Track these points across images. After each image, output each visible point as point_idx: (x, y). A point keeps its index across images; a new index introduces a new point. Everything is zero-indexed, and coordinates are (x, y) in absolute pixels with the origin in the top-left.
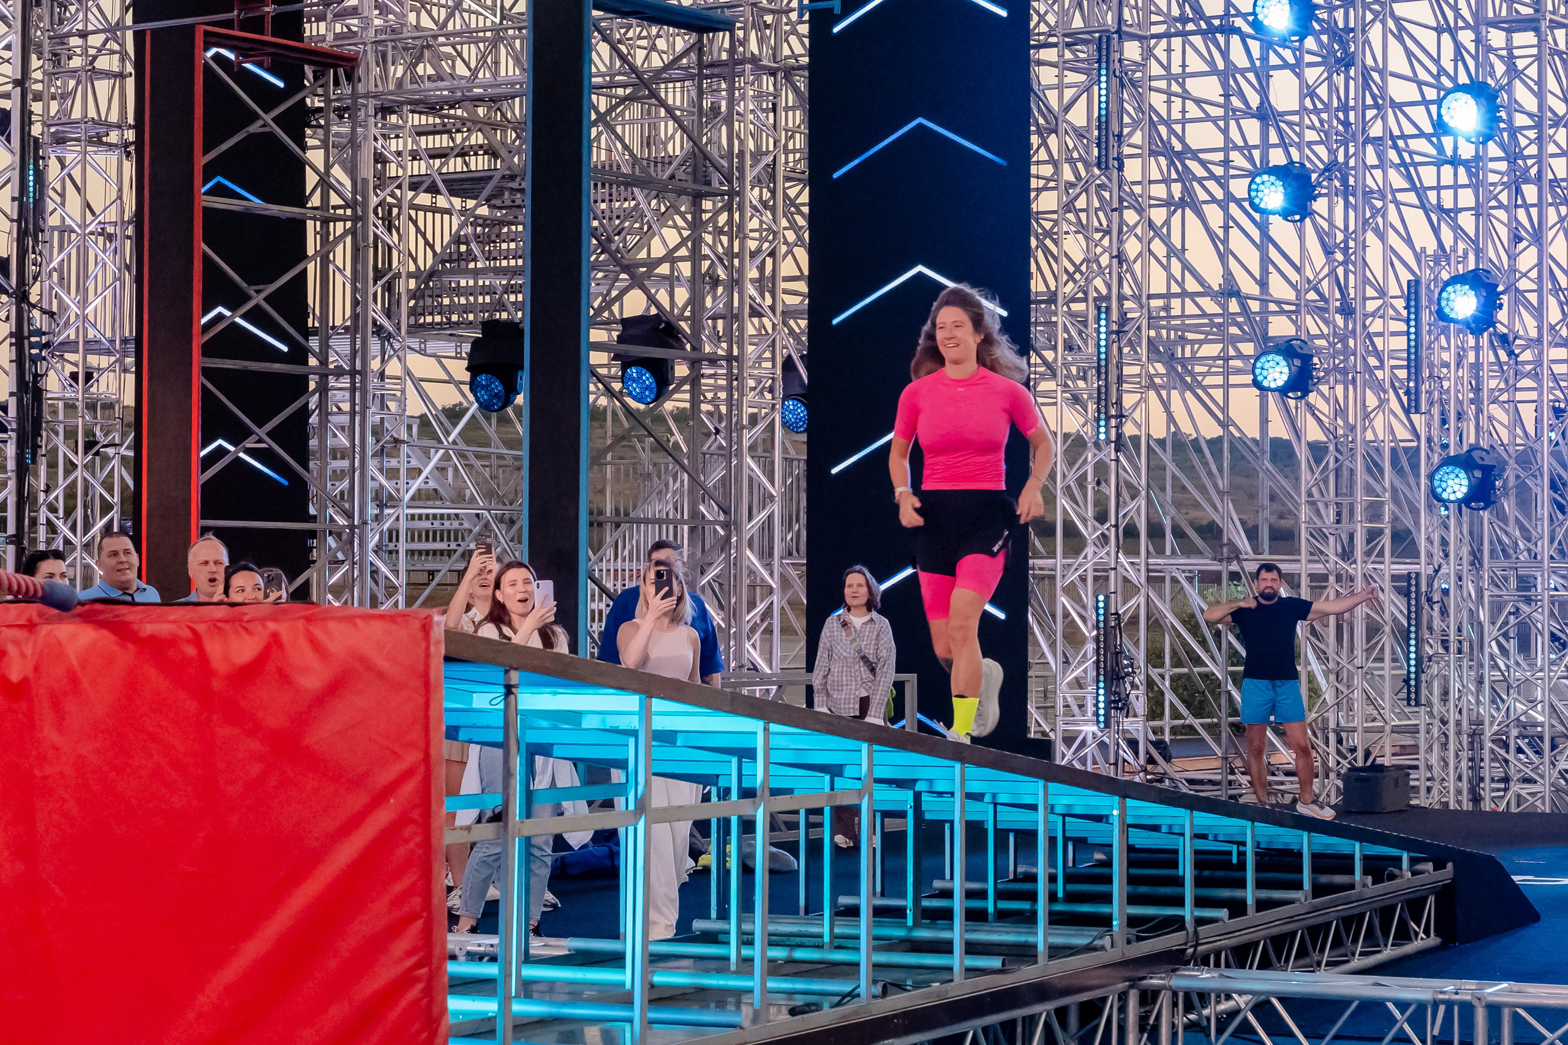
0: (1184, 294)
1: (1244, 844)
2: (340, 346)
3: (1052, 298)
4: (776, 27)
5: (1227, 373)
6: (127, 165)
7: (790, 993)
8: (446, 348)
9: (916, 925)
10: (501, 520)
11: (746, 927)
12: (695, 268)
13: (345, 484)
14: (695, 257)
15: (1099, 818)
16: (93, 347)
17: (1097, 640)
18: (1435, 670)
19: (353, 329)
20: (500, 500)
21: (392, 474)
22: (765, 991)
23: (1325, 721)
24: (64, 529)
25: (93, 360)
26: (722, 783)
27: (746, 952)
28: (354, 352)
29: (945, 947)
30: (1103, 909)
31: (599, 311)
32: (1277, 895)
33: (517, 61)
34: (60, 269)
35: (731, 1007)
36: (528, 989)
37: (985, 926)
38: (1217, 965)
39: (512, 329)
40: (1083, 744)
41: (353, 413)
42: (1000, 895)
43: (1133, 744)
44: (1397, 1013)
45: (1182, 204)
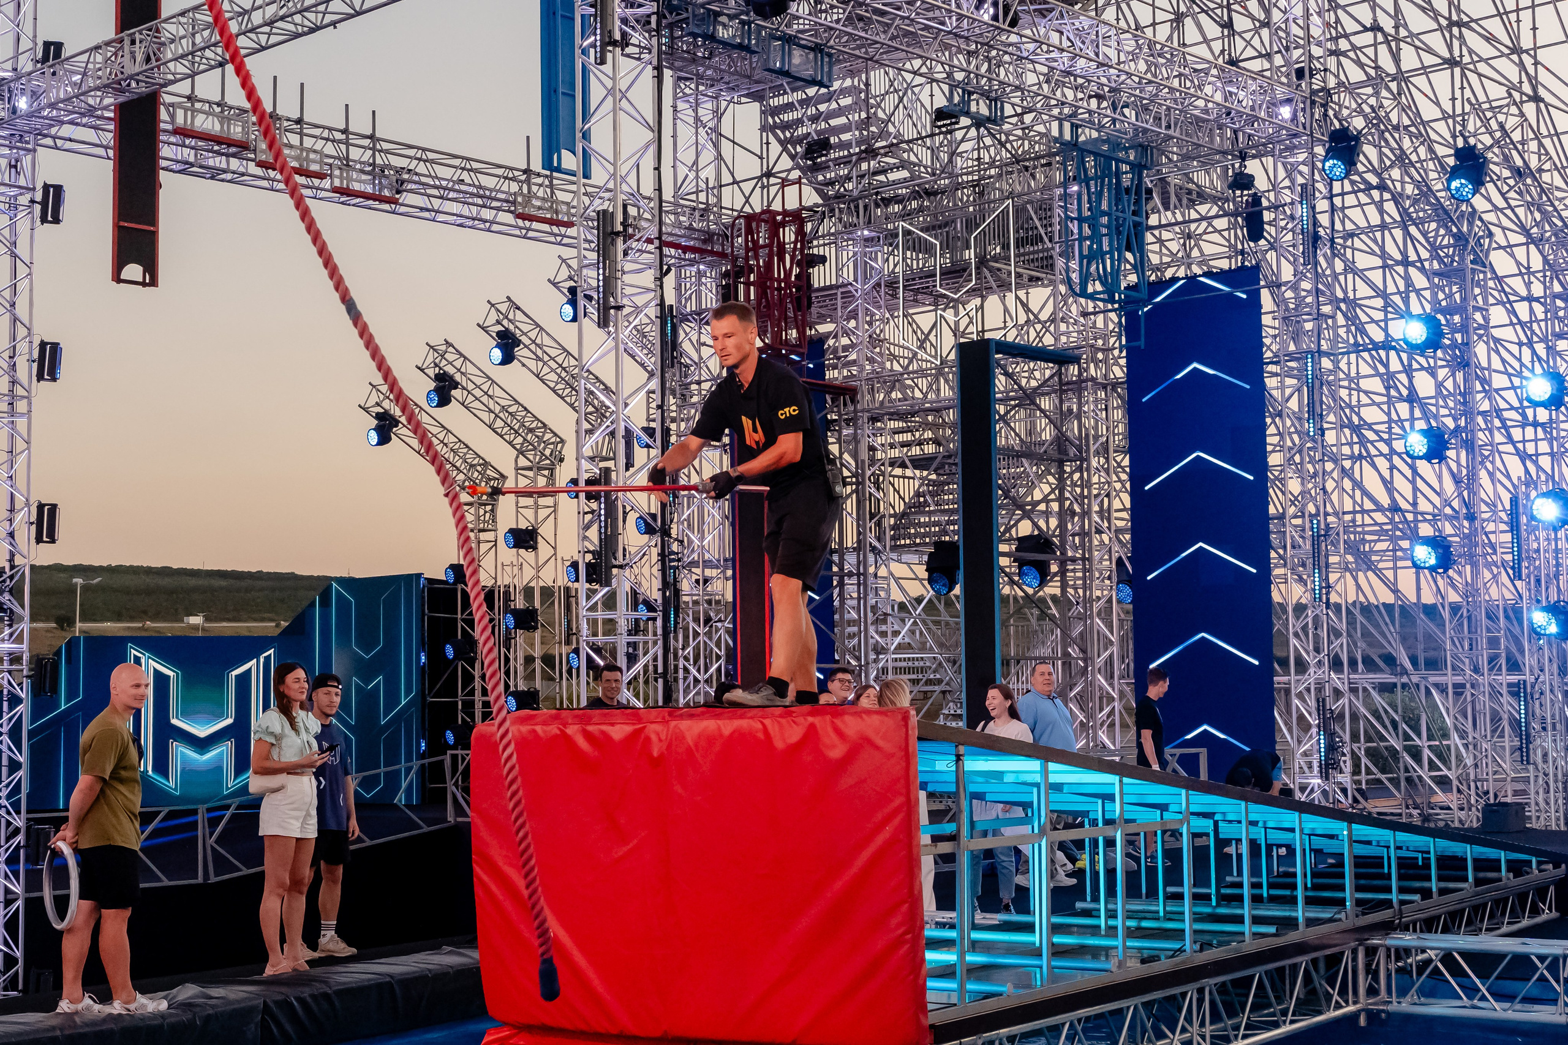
0: (1363, 512)
1: (1429, 852)
2: (851, 560)
3: (1281, 517)
4: (1105, 361)
5: (1395, 559)
6: (725, 457)
7: (1140, 949)
8: (913, 558)
9: (1218, 905)
10: (948, 660)
11: (1110, 906)
12: (1061, 506)
13: (856, 640)
14: (1061, 499)
15: (1331, 837)
16: (707, 564)
17: (1319, 726)
18: (1538, 741)
19: (860, 547)
20: (948, 648)
21: (883, 634)
22: (1125, 947)
23: (1468, 775)
24: (694, 671)
25: (708, 572)
26: (1091, 816)
27: (1111, 922)
28: (859, 562)
29: (1239, 920)
30: (1339, 895)
31: (1004, 533)
32: (1452, 885)
33: (951, 388)
34: (688, 520)
35: (1103, 958)
36: (975, 946)
37: (1261, 906)
38: (1415, 931)
39: (953, 545)
40: (1312, 791)
41: (859, 599)
42: (1271, 886)
43: (1344, 791)
44: (1539, 964)
45: (1360, 457)
